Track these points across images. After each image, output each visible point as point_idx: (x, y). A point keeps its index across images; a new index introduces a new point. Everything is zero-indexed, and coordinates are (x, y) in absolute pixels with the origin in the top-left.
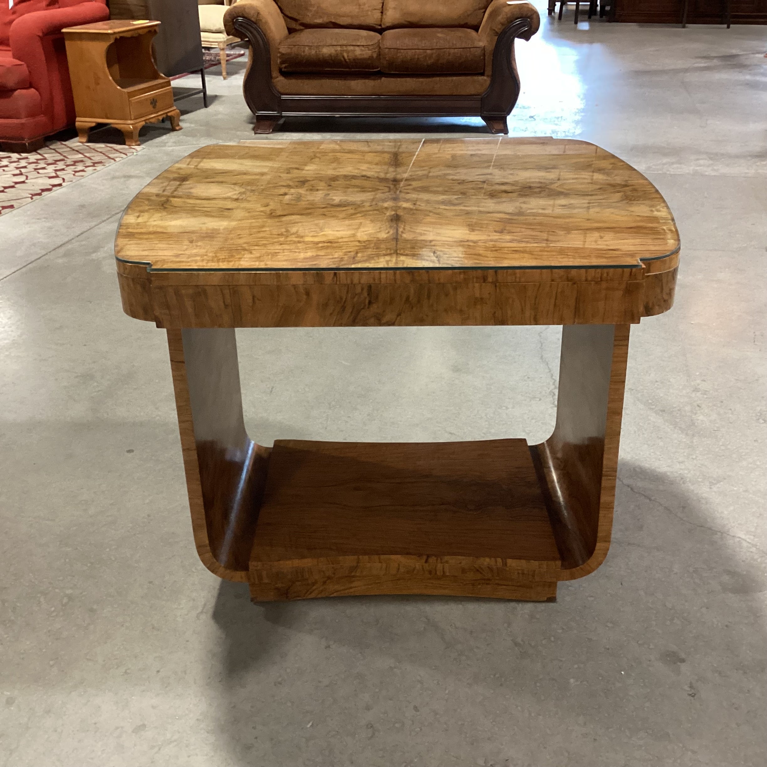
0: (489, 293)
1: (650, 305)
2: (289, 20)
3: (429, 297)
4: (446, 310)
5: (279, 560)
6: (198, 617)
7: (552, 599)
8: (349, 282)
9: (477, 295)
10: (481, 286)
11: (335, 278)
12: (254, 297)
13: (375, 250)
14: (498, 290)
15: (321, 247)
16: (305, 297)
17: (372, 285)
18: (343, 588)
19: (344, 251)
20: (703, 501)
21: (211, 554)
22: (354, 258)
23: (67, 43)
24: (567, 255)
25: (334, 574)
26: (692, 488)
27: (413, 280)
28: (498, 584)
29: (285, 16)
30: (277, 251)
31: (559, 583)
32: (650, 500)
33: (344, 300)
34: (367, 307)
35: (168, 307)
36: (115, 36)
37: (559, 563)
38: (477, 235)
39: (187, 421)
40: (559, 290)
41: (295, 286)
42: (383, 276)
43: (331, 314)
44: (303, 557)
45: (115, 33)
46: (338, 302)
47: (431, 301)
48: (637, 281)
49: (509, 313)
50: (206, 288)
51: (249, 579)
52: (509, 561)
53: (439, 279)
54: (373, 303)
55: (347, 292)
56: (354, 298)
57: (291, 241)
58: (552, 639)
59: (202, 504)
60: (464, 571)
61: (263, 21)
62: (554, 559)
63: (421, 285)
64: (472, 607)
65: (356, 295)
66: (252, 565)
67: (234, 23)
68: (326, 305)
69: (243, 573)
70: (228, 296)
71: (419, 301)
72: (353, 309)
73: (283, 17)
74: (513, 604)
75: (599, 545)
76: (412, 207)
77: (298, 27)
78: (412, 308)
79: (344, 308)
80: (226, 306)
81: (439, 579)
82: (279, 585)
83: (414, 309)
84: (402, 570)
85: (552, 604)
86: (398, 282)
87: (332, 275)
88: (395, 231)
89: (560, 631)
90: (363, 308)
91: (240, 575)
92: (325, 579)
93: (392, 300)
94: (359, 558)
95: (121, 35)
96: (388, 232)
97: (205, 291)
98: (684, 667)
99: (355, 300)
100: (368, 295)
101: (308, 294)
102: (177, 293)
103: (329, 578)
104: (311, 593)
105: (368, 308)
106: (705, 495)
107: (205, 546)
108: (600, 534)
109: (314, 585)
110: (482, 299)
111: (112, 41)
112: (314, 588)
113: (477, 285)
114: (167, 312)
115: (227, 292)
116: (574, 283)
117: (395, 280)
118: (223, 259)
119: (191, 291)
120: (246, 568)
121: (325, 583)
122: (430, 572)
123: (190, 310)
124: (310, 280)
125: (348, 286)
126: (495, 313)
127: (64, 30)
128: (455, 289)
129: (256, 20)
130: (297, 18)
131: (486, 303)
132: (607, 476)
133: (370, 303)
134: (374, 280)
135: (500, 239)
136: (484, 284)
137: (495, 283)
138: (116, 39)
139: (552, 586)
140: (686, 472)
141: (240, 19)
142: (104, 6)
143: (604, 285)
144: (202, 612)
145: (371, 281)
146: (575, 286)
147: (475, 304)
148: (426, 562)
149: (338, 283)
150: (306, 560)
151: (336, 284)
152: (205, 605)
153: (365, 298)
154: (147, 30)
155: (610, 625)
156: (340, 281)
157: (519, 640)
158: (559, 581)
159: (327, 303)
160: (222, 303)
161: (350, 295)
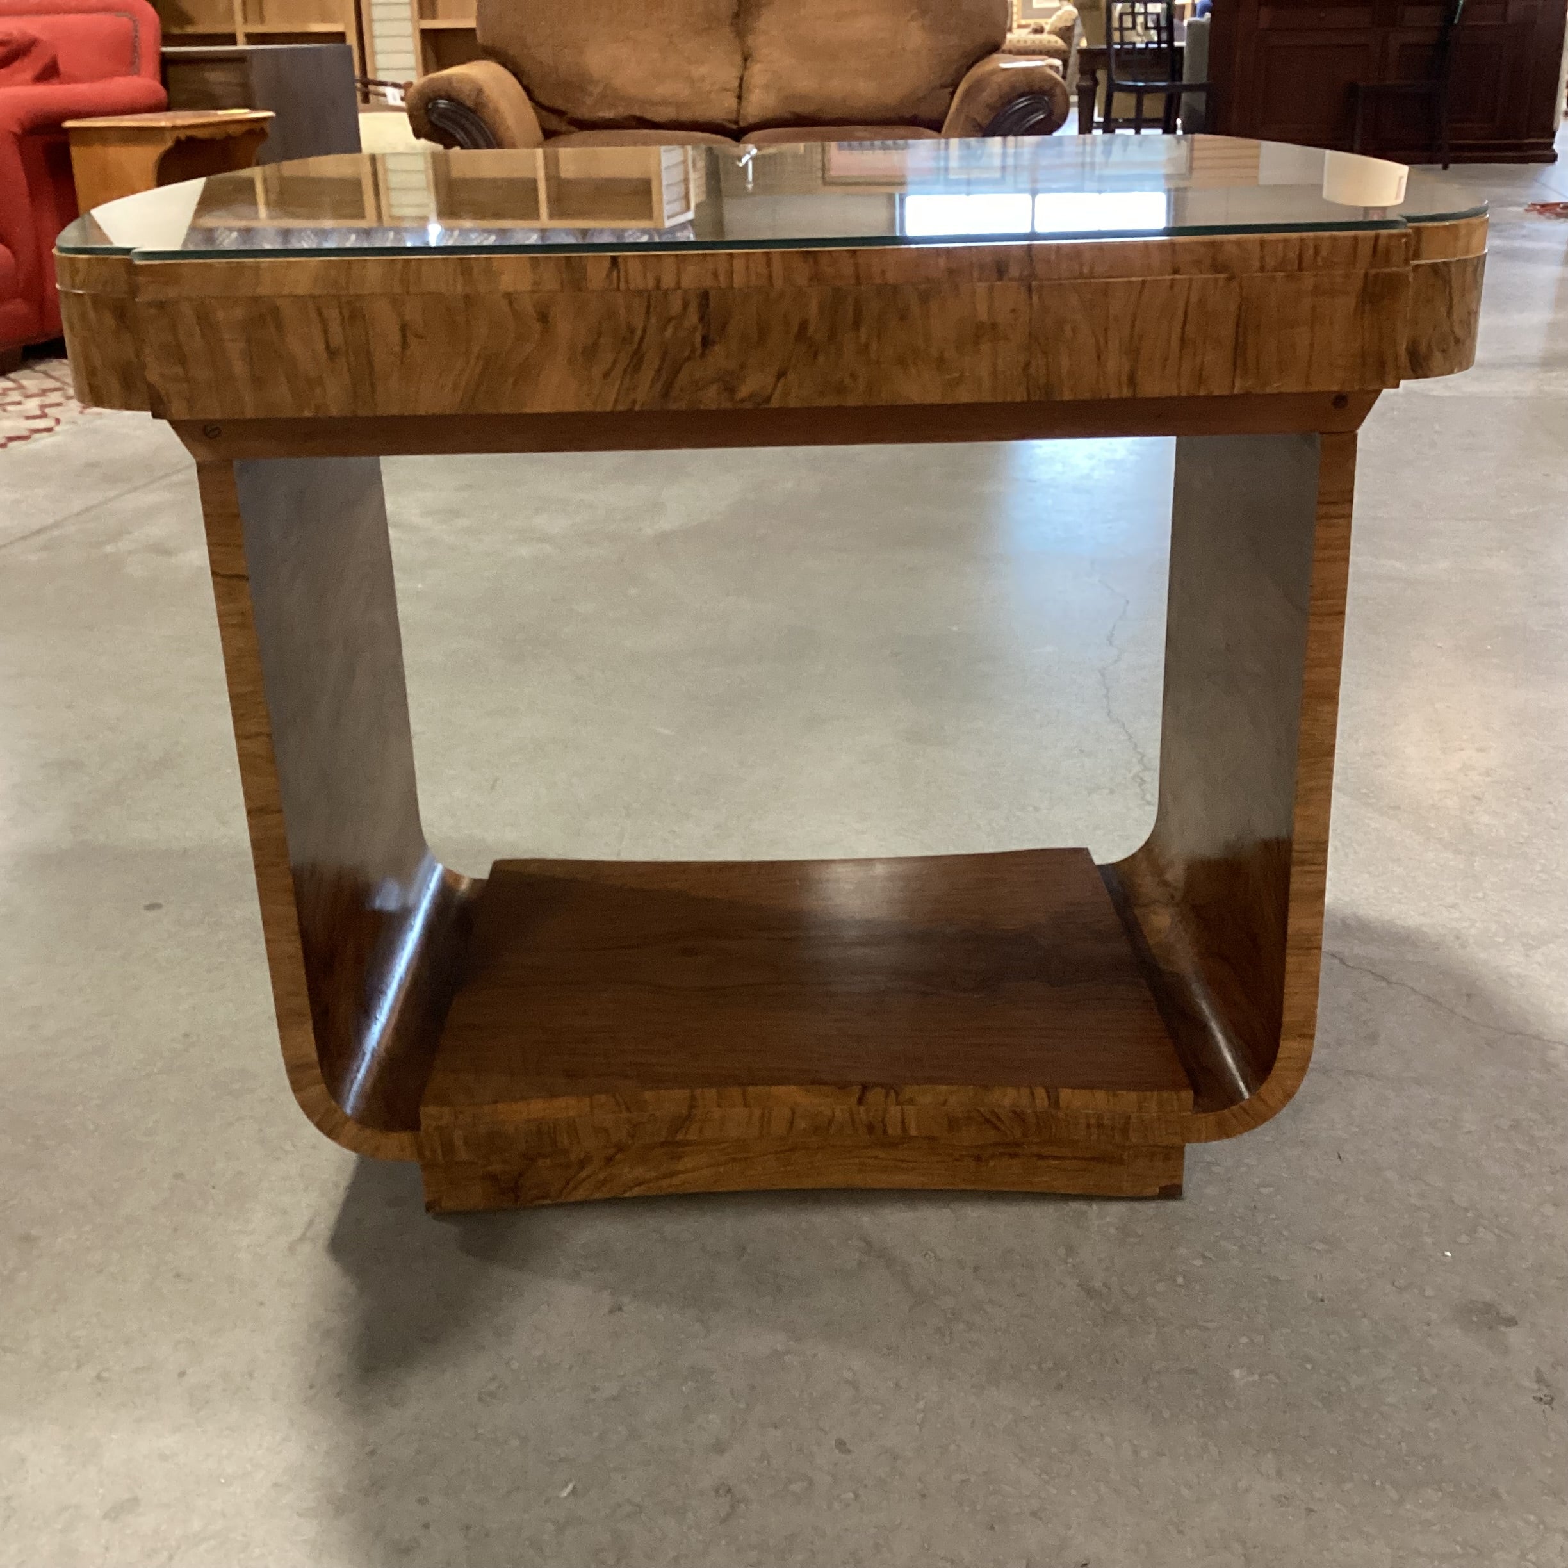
0: (1013, 311)
1: (1423, 348)
2: (544, 113)
3: (856, 325)
4: (902, 362)
5: (496, 1102)
6: (292, 1248)
7: (1173, 1192)
8: (651, 284)
9: (983, 316)
10: (991, 289)
11: (615, 273)
12: (404, 328)
14: (1035, 298)
16: (537, 326)
17: (711, 292)
18: (653, 1174)
20: (1513, 982)
21: (323, 1085)
23: (75, 151)
25: (633, 1137)
26: (1483, 956)
27: (816, 277)
28: (1041, 1157)
29: (538, 105)
31: (1188, 1147)
32: (1389, 983)
33: (639, 333)
34: (699, 352)
35: (182, 360)
36: (176, 134)
37: (1188, 1095)
39: (258, 734)
40: (1194, 298)
41: (510, 297)
42: (739, 265)
43: (606, 375)
44: (553, 1095)
45: (174, 128)
46: (624, 339)
47: (863, 336)
48: (1394, 269)
49: (1065, 363)
50: (279, 302)
51: (420, 1152)
52: (1065, 1094)
53: (883, 272)
54: (714, 343)
55: (648, 312)
56: (663, 329)
58: (1180, 1280)
59: (301, 953)
60: (953, 1124)
61: (491, 105)
62: (1176, 1087)
63: (837, 290)
64: (975, 1214)
65: (670, 319)
66: (431, 1114)
67: (427, 111)
68: (591, 352)
69: (405, 1137)
70: (335, 328)
71: (832, 336)
72: (663, 360)
73: (534, 109)
74: (1074, 1205)
75: (1288, 1047)
77: (564, 127)
78: (815, 355)
79: (637, 359)
80: (332, 353)
81: (892, 1145)
82: (496, 1167)
83: (821, 359)
84: (802, 1124)
85: (1172, 1205)
86: (779, 283)
87: (607, 264)
89: (1198, 1262)
90: (689, 358)
91: (397, 1142)
92: (612, 1151)
93: (763, 334)
94: (693, 1098)
95: (189, 133)
97: (275, 311)
98: (1514, 1336)
99: (668, 333)
100: (701, 319)
101: (544, 317)
102: (204, 318)
103: (620, 1148)
104: (575, 1188)
105: (703, 355)
106: (1516, 970)
107: (308, 1066)
108: (1288, 1018)
109: (582, 1168)
110: (994, 326)
111: (169, 144)
112: (584, 1174)
113: (981, 286)
114: (178, 370)
115: (333, 314)
116: (1231, 278)
117: (770, 277)
119: (239, 313)
120: (413, 1125)
121: (609, 1160)
122: (871, 1128)
123: (239, 368)
124: (550, 280)
125: (649, 296)
126: (1028, 364)
127: (69, 124)
128: (925, 300)
129: (476, 105)
130: (563, 108)
131: (1007, 339)
132: (1303, 863)
133: (706, 342)
134: (715, 275)
136: (999, 283)
137: (1026, 281)
138: (178, 142)
139: (1174, 1154)
140: (1466, 924)
141: (442, 103)
142: (156, 85)
143: (1308, 281)
144: (302, 1239)
145: (708, 283)
146: (1235, 284)
147: (977, 340)
148: (860, 1102)
149: (622, 286)
150: (561, 1102)
151: (618, 289)
152: (311, 1223)
153: (695, 328)
154: (246, 127)
155: (1320, 1246)
156: (627, 282)
157: (1097, 1284)
158: (1189, 1142)
159: (595, 344)
160: (320, 347)
161: (653, 320)
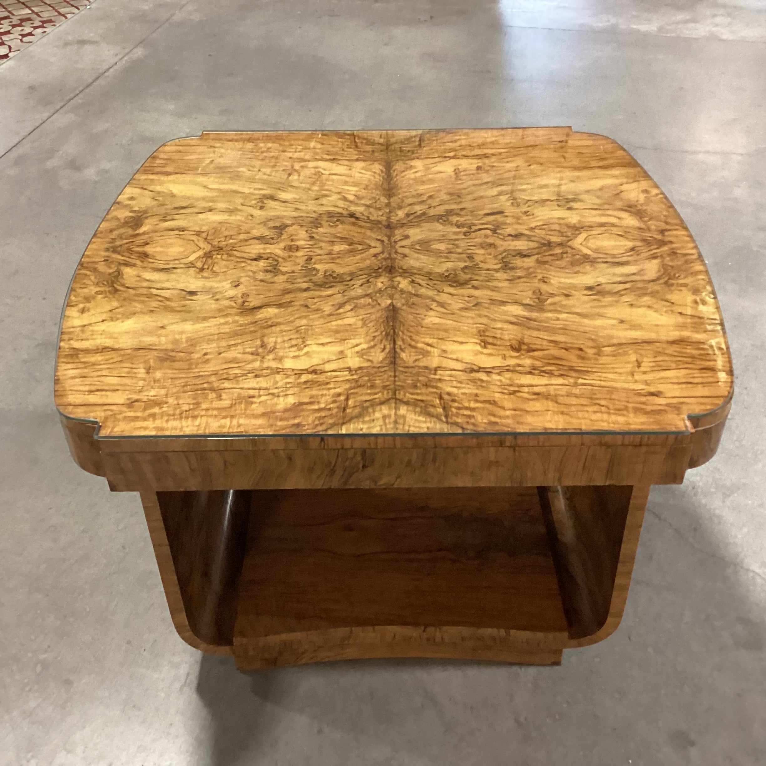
0: (506, 457)
1: (695, 456)
3: (434, 460)
4: (454, 473)
5: (266, 636)
7: (557, 663)
8: (339, 447)
9: (493, 459)
10: (497, 450)
11: (323, 444)
12: (225, 462)
13: (369, 391)
14: (517, 454)
15: (305, 382)
16: (287, 461)
17: (367, 450)
18: (334, 655)
19: (332, 391)
20: (716, 521)
21: (191, 632)
22: (344, 409)
25: (325, 643)
26: (704, 501)
27: (416, 445)
28: (500, 650)
30: (252, 392)
31: (564, 650)
32: (660, 519)
33: (333, 463)
34: (360, 470)
35: (123, 472)
38: (490, 355)
40: (590, 454)
41: (274, 451)
43: (318, 477)
44: (292, 630)
46: (326, 465)
47: (437, 464)
48: (683, 445)
49: (529, 474)
50: (167, 454)
51: (234, 653)
52: (513, 632)
54: (367, 467)
55: (337, 457)
56: (345, 462)
57: (268, 368)
58: (557, 717)
60: (463, 639)
62: (560, 630)
63: (425, 449)
65: (348, 459)
66: (237, 641)
69: (227, 648)
70: (194, 462)
71: (422, 465)
72: (344, 472)
75: (610, 619)
76: (410, 289)
78: (415, 471)
79: (333, 472)
80: (193, 470)
81: (437, 645)
82: (267, 656)
83: (417, 472)
84: (398, 638)
86: (398, 446)
87: (319, 441)
88: (392, 346)
89: (565, 705)
90: (356, 472)
91: (224, 650)
92: (316, 648)
93: (390, 464)
94: (352, 630)
96: (384, 349)
97: (166, 458)
98: (694, 752)
99: (347, 464)
100: (362, 459)
101: (290, 458)
102: (134, 461)
103: (320, 647)
104: (301, 660)
105: (363, 471)
106: (718, 512)
108: (612, 611)
109: (304, 654)
110: (497, 462)
112: (304, 656)
113: (492, 450)
115: (192, 458)
116: (608, 447)
117: (394, 444)
118: (186, 411)
119: (149, 458)
120: (229, 642)
121: (315, 651)
122: (428, 640)
123: (150, 475)
124: (292, 445)
125: (338, 451)
126: (512, 475)
128: (466, 453)
131: (502, 466)
133: (364, 467)
134: (369, 444)
135: (519, 365)
136: (500, 448)
137: (513, 447)
139: (558, 652)
140: (698, 478)
143: (644, 449)
145: (366, 446)
146: (609, 450)
147: (489, 467)
148: (424, 631)
149: (326, 447)
150: (294, 634)
151: (324, 448)
153: (359, 462)
155: (617, 696)
156: (328, 445)
157: (522, 719)
158: (565, 648)
159: (313, 468)
160: (187, 468)
161: (340, 459)
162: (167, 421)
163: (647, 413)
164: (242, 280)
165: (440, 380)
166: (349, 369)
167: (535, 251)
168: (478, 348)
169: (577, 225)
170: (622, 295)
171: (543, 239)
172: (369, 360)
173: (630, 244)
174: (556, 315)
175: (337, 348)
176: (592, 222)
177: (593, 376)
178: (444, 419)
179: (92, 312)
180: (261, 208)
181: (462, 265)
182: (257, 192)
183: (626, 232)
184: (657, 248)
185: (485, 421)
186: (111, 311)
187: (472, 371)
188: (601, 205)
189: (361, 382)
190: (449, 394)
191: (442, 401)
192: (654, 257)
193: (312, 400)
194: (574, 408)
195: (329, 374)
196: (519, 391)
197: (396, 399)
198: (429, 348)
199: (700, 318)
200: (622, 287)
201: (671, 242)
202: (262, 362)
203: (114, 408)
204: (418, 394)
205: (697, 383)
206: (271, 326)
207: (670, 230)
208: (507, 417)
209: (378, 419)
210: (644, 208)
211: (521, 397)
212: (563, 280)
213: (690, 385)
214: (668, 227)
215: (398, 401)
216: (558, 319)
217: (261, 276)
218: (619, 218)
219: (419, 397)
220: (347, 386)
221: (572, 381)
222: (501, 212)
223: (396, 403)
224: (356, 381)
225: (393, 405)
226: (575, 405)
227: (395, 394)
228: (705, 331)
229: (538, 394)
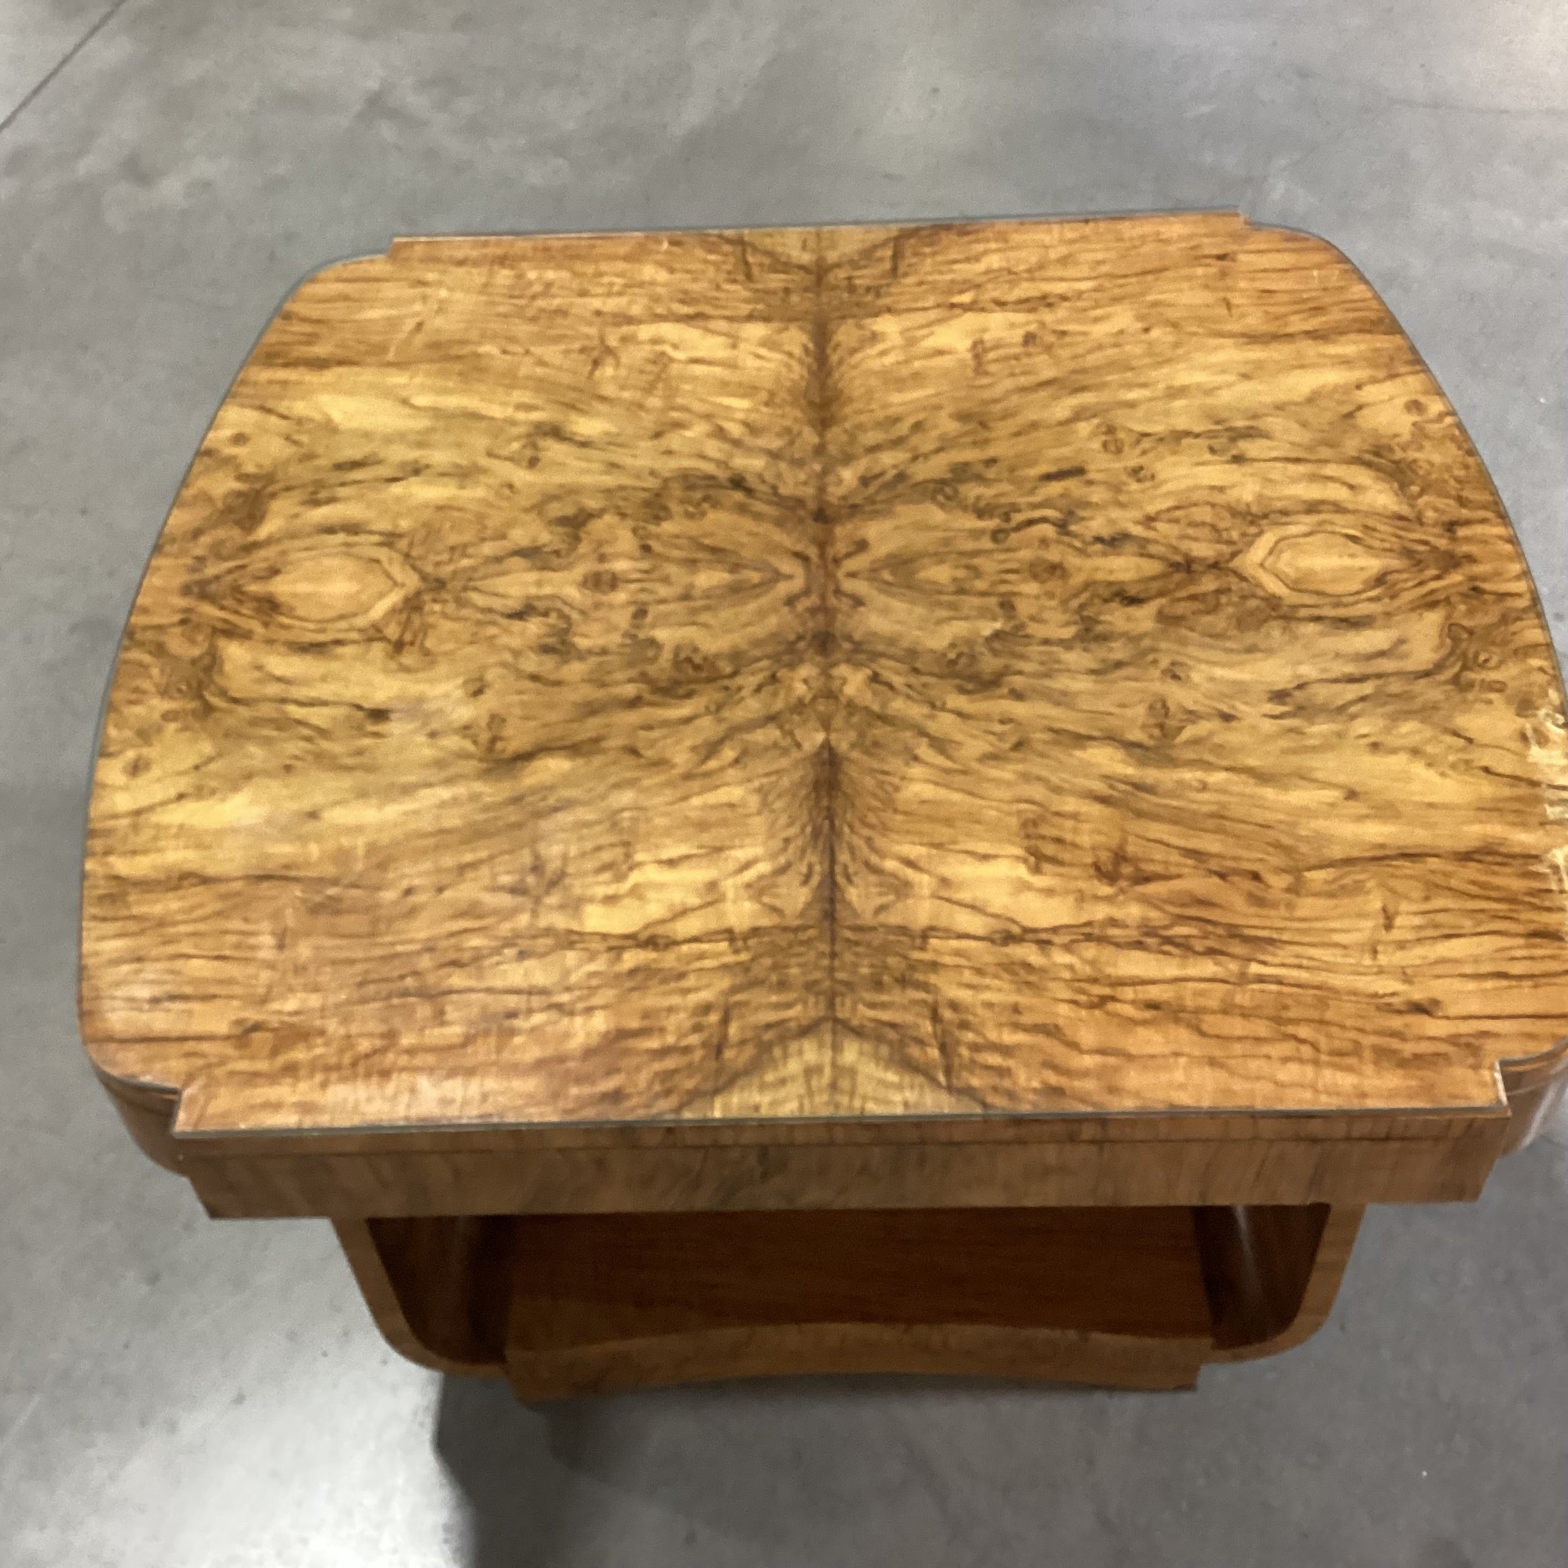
0: (1083, 1159)
3: (921, 1164)
7: (1187, 1385)
8: (708, 1142)
9: (1052, 1161)
10: (1062, 1148)
11: (671, 1137)
12: (456, 1172)
13: (774, 998)
14: (1106, 1153)
15: (633, 972)
16: (593, 1168)
17: (771, 1148)
19: (693, 999)
22: (719, 1050)
24: (1295, 1038)
27: (879, 1138)
30: (512, 1001)
33: (696, 1172)
34: (757, 1181)
38: (1049, 892)
42: (799, 1133)
43: (663, 1192)
46: (681, 1174)
47: (927, 1171)
49: (1134, 1187)
51: (508, 1374)
52: (1094, 1336)
53: (949, 1137)
54: (772, 1175)
56: (722, 1168)
57: (547, 932)
58: (1184, 1507)
62: (1199, 1334)
65: (728, 1164)
66: (514, 1355)
68: (649, 1179)
69: (494, 1368)
70: (387, 1171)
71: (895, 1172)
76: (868, 699)
78: (878, 1181)
79: (696, 1184)
80: (385, 1184)
83: (883, 1181)
84: (851, 1342)
87: (662, 1133)
88: (826, 866)
90: (747, 1184)
91: (487, 1369)
93: (825, 1169)
94: (752, 1331)
96: (808, 876)
97: (322, 1161)
99: (727, 1171)
100: (760, 1162)
101: (599, 1164)
104: (647, 1382)
105: (761, 1181)
110: (1063, 1167)
113: (1051, 1147)
115: (381, 1161)
116: (1315, 1143)
117: (831, 1137)
118: (366, 1056)
119: (288, 1163)
120: (499, 1359)
122: (915, 1345)
124: (604, 1140)
125: (706, 1151)
128: (992, 1154)
131: (1074, 1174)
133: (765, 1175)
134: (776, 1138)
135: (1113, 922)
136: (1069, 1146)
137: (1098, 1144)
139: (1189, 1372)
145: (768, 1140)
146: (1317, 1147)
147: (1045, 1175)
148: (906, 1332)
149: (678, 1143)
151: (674, 1145)
153: (753, 1168)
156: (683, 1141)
158: (1205, 1364)
159: (651, 1177)
161: (710, 1164)
162: (324, 1085)
163: (1403, 1063)
164: (491, 675)
165: (934, 966)
166: (729, 934)
167: (1155, 586)
168: (1022, 871)
169: (1255, 509)
170: (1353, 717)
171: (1176, 550)
172: (774, 909)
173: (1373, 564)
174: (1199, 774)
175: (699, 874)
176: (1288, 498)
177: (1285, 954)
178: (942, 1078)
179: (156, 772)
180: (533, 463)
181: (988, 628)
182: (521, 416)
183: (1367, 528)
184: (1438, 578)
185: (1035, 1084)
186: (197, 768)
187: (1008, 938)
188: (1310, 448)
189: (758, 970)
190: (954, 1006)
191: (939, 1028)
192: (1430, 603)
193: (646, 1023)
194: (1238, 1048)
195: (685, 948)
196: (1113, 999)
197: (836, 1021)
198: (910, 873)
199: (1534, 784)
200: (1352, 691)
201: (1470, 559)
202: (535, 914)
203: (205, 1047)
204: (884, 1006)
205: (1520, 977)
206: (556, 810)
207: (1467, 523)
208: (1085, 1074)
209: (793, 1078)
210: (1412, 455)
211: (1117, 1015)
212: (1219, 672)
213: (1504, 983)
214: (1465, 513)
215: (839, 1027)
216: (1204, 787)
217: (532, 663)
218: (1351, 487)
219: (885, 1016)
220: (725, 983)
221: (1234, 966)
222: (1078, 471)
223: (834, 1032)
224: (745, 967)
225: (828, 1038)
226: (1240, 1039)
227: (831, 1005)
228: (1544, 823)
229: (1153, 1006)
